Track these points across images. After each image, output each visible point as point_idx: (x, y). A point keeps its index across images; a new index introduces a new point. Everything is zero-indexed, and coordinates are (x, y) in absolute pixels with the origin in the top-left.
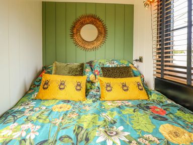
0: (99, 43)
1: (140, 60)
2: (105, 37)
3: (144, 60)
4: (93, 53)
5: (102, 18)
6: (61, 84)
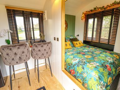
2: (67, 27)
3: (79, 36)
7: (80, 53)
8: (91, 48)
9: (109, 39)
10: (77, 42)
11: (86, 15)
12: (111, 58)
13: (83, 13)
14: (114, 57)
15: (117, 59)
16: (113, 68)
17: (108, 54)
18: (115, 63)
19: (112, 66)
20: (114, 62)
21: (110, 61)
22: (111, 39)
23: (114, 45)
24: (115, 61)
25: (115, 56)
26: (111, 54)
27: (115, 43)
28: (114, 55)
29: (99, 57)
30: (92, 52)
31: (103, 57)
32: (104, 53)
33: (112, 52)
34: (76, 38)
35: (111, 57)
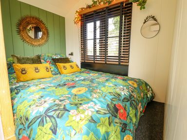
0: (43, 41)
1: (72, 54)
2: (48, 36)
3: (74, 54)
4: (39, 48)
5: (44, 21)
6: (36, 69)
7: (65, 85)
8: (91, 74)
9: (120, 56)
10: (67, 65)
11: (81, 15)
12: (125, 88)
13: (77, 11)
14: (130, 85)
15: (135, 88)
16: (131, 108)
17: (119, 80)
18: (134, 97)
19: (128, 104)
20: (131, 96)
21: (123, 94)
22: (122, 55)
23: (128, 66)
24: (132, 92)
25: (130, 82)
26: (123, 80)
27: (128, 62)
28: (128, 82)
29: (103, 89)
30: (92, 81)
31: (110, 87)
32: (113, 80)
33: (126, 77)
34: (68, 58)
35: (125, 86)
